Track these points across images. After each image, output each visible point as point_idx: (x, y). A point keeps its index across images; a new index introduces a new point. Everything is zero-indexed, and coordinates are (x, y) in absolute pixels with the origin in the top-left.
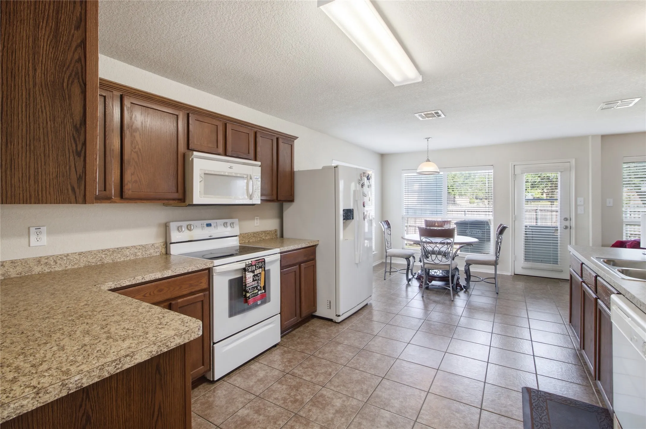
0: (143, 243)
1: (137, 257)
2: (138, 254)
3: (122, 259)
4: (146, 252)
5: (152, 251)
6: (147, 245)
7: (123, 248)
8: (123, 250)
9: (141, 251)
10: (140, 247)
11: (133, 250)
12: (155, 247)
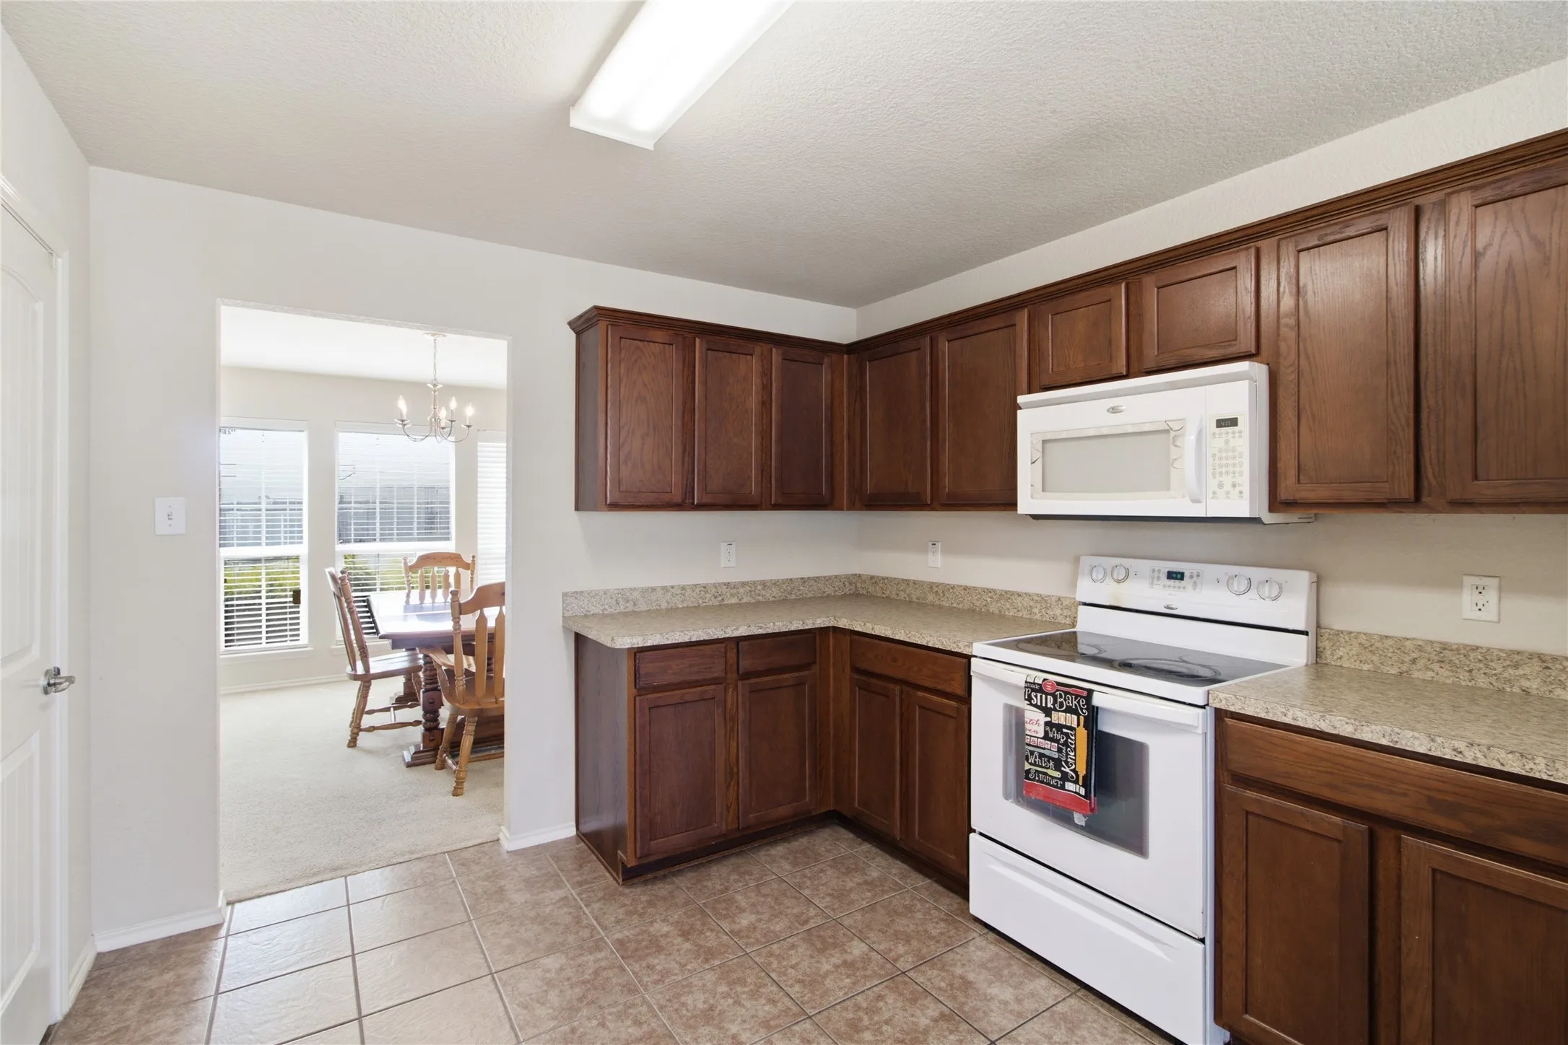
0: (1044, 592)
1: (1032, 616)
2: (1036, 610)
3: (1011, 614)
4: (1048, 611)
5: (1058, 612)
6: (1049, 596)
7: (1013, 593)
8: (1012, 597)
9: (1039, 606)
10: (1037, 598)
11: (1026, 601)
12: (1064, 604)
